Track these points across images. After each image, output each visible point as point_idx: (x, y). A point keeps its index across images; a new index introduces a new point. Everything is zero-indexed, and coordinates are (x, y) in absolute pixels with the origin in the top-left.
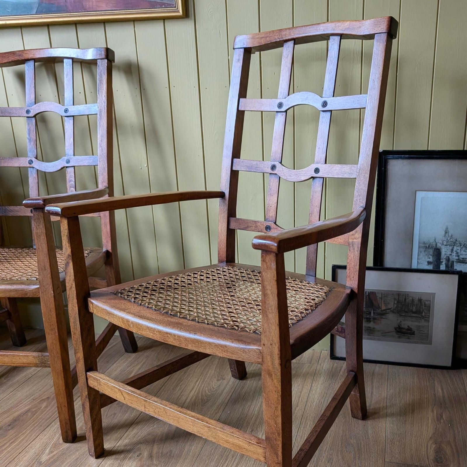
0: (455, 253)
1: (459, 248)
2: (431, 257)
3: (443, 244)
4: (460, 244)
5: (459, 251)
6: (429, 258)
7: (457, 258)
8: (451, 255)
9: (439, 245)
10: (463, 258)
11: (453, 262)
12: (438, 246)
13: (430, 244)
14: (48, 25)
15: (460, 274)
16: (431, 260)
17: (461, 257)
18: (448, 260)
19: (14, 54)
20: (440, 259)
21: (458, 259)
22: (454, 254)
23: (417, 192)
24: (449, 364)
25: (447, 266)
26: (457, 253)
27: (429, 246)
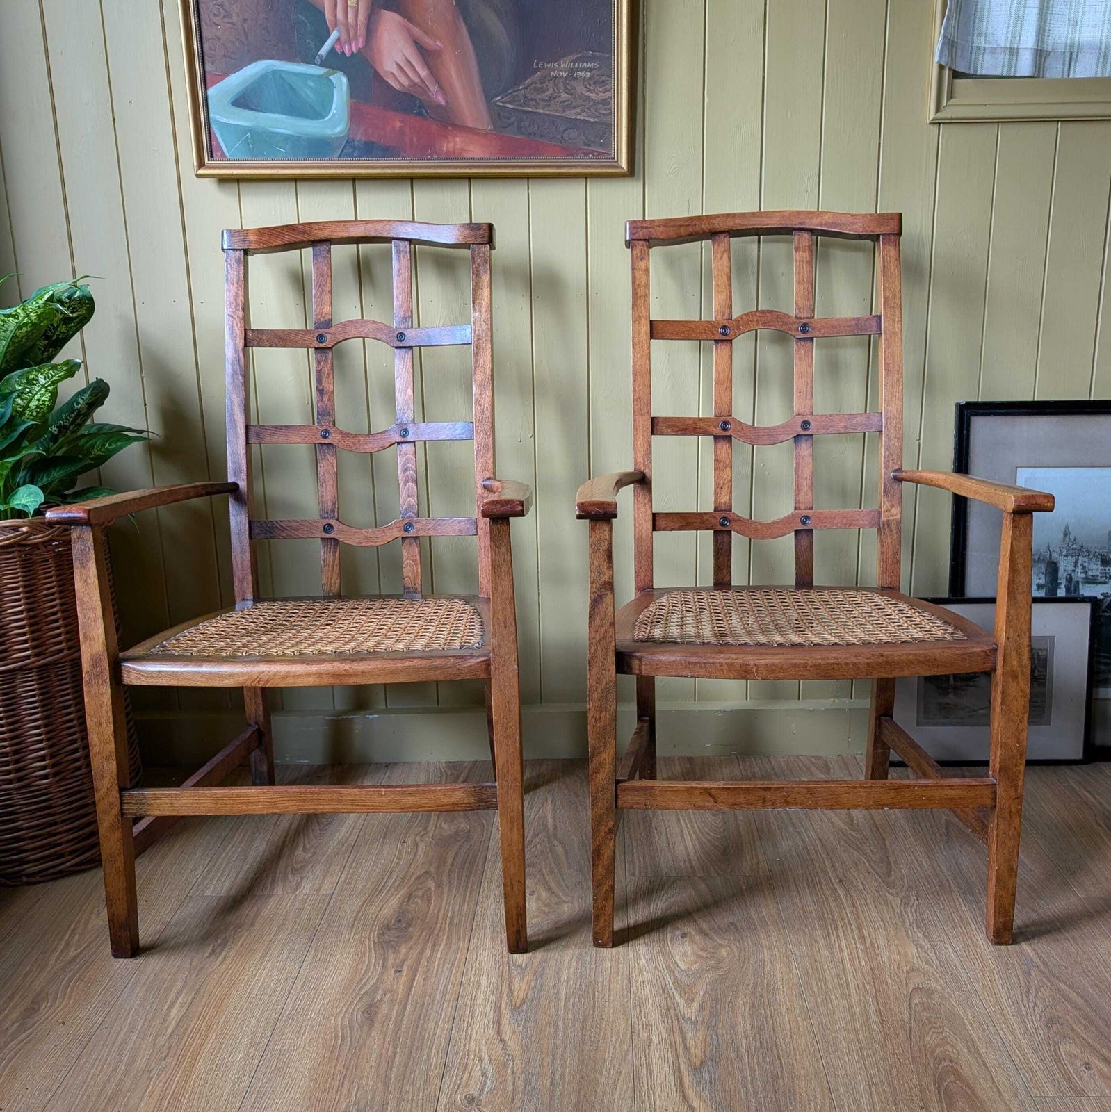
0: (1080, 567)
1: (1087, 559)
2: (1042, 576)
3: (1061, 554)
4: (1089, 552)
5: (1086, 564)
6: (1040, 579)
7: (1084, 576)
8: (1074, 571)
9: (1055, 556)
10: (1093, 576)
11: (1078, 582)
12: (1053, 558)
13: (1041, 554)
14: (354, 179)
15: (1093, 601)
16: (1042, 581)
17: (1090, 573)
18: (1069, 579)
19: (294, 230)
20: (1057, 580)
21: (1086, 578)
22: (1079, 570)
23: (1018, 469)
24: (1079, 755)
25: (1068, 590)
26: (1084, 568)
27: (1039, 558)
